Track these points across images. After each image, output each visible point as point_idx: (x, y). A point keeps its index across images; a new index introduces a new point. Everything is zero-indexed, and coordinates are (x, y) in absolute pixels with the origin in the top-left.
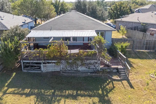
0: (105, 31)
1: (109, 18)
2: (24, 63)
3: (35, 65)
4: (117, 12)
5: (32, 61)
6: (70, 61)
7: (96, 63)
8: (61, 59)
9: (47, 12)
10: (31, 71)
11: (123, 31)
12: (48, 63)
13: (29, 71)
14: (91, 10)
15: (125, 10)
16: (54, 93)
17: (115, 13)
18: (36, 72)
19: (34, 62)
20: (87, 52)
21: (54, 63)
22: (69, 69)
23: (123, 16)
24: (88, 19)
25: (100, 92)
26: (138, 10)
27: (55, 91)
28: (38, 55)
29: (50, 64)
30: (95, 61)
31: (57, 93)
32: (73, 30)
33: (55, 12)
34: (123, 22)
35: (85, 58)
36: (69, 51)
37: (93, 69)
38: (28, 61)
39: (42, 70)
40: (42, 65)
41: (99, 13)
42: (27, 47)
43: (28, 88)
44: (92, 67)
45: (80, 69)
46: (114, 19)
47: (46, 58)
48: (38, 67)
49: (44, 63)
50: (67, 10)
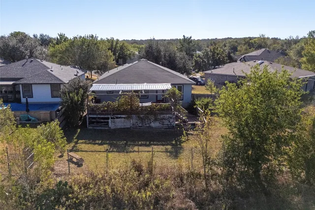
0: (183, 84)
1: (197, 70)
2: (89, 118)
3: (102, 121)
4: (208, 61)
5: (99, 116)
6: (142, 116)
7: (171, 118)
8: (131, 114)
9: (103, 61)
10: (98, 128)
11: (211, 87)
12: (117, 118)
13: (96, 128)
14: (168, 58)
15: (219, 58)
16: (126, 144)
17: (205, 62)
18: (103, 128)
19: (102, 116)
20: (160, 105)
21: (124, 118)
22: (140, 125)
23: (217, 67)
24: (161, 70)
25: (174, 142)
26: (244, 58)
27: (127, 142)
28: (106, 108)
29: (119, 120)
30: (170, 115)
31: (129, 143)
32: (144, 83)
33: (114, 60)
34: (215, 75)
35: (158, 112)
36: (141, 104)
37: (167, 124)
38: (95, 116)
39: (110, 126)
40: (110, 121)
41: (179, 63)
42: (94, 100)
43: (99, 140)
44: (166, 122)
45: (153, 125)
46: (203, 71)
47: (115, 112)
48: (106, 124)
49: (112, 118)
50: (130, 57)
